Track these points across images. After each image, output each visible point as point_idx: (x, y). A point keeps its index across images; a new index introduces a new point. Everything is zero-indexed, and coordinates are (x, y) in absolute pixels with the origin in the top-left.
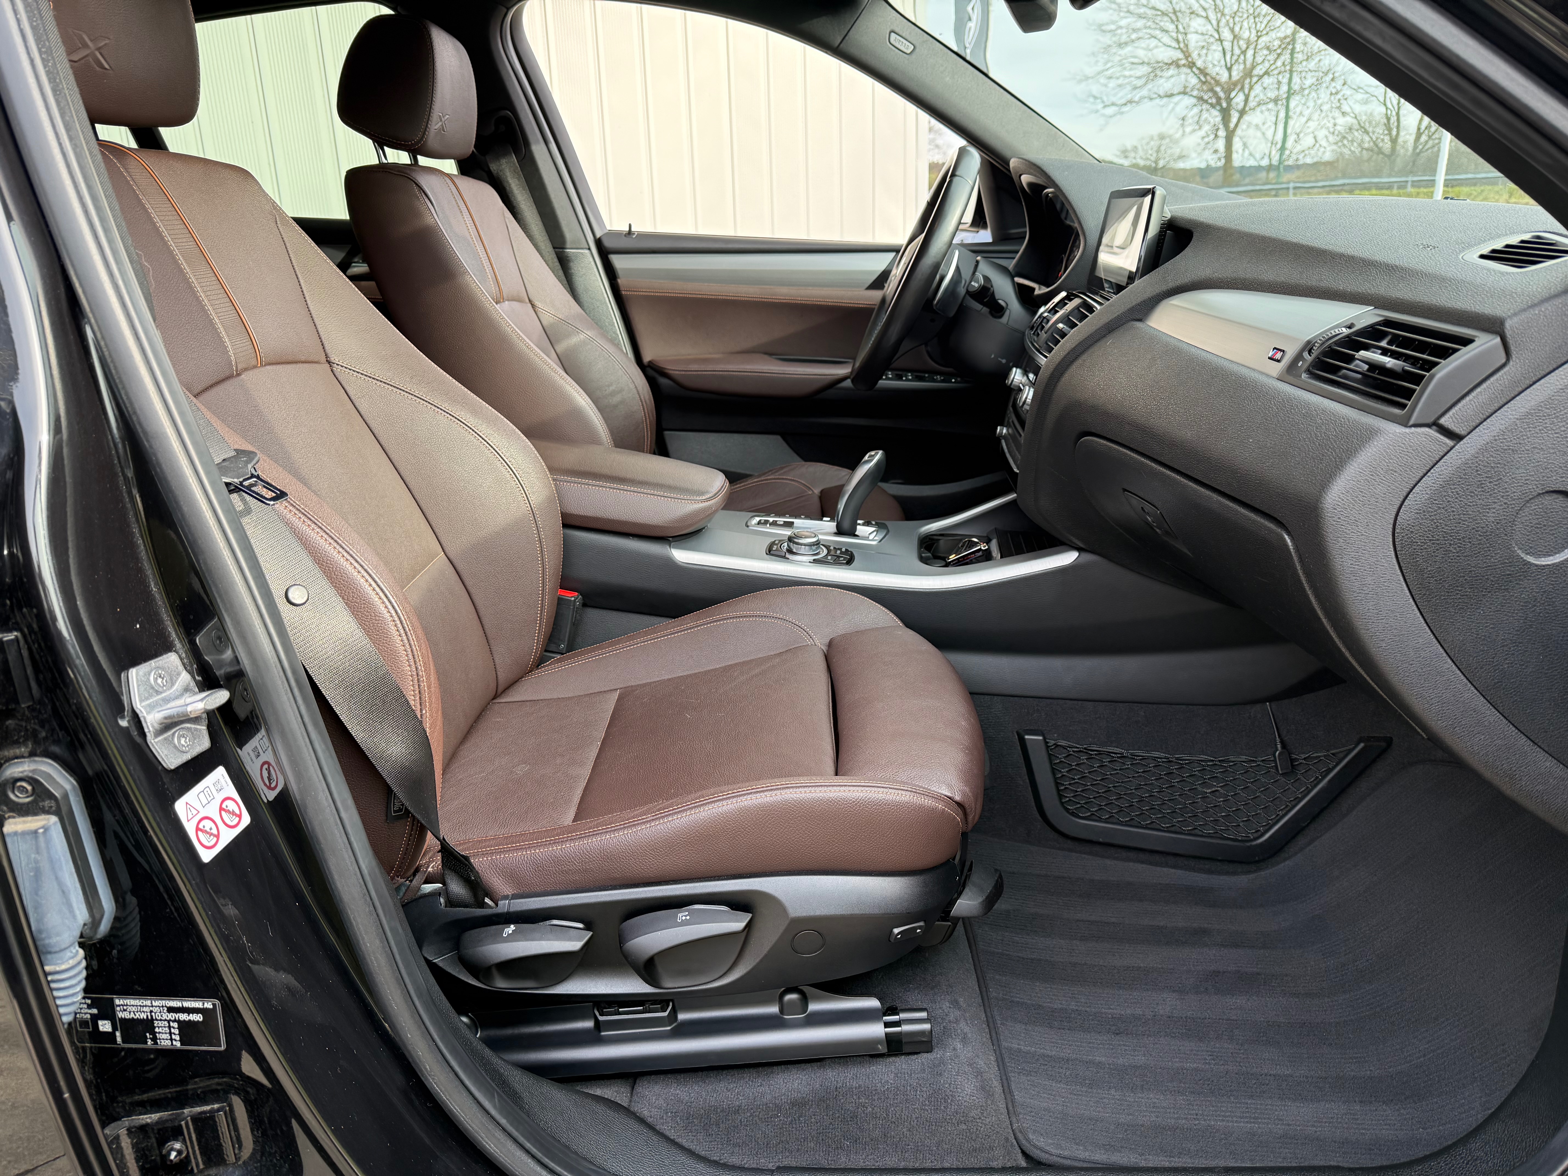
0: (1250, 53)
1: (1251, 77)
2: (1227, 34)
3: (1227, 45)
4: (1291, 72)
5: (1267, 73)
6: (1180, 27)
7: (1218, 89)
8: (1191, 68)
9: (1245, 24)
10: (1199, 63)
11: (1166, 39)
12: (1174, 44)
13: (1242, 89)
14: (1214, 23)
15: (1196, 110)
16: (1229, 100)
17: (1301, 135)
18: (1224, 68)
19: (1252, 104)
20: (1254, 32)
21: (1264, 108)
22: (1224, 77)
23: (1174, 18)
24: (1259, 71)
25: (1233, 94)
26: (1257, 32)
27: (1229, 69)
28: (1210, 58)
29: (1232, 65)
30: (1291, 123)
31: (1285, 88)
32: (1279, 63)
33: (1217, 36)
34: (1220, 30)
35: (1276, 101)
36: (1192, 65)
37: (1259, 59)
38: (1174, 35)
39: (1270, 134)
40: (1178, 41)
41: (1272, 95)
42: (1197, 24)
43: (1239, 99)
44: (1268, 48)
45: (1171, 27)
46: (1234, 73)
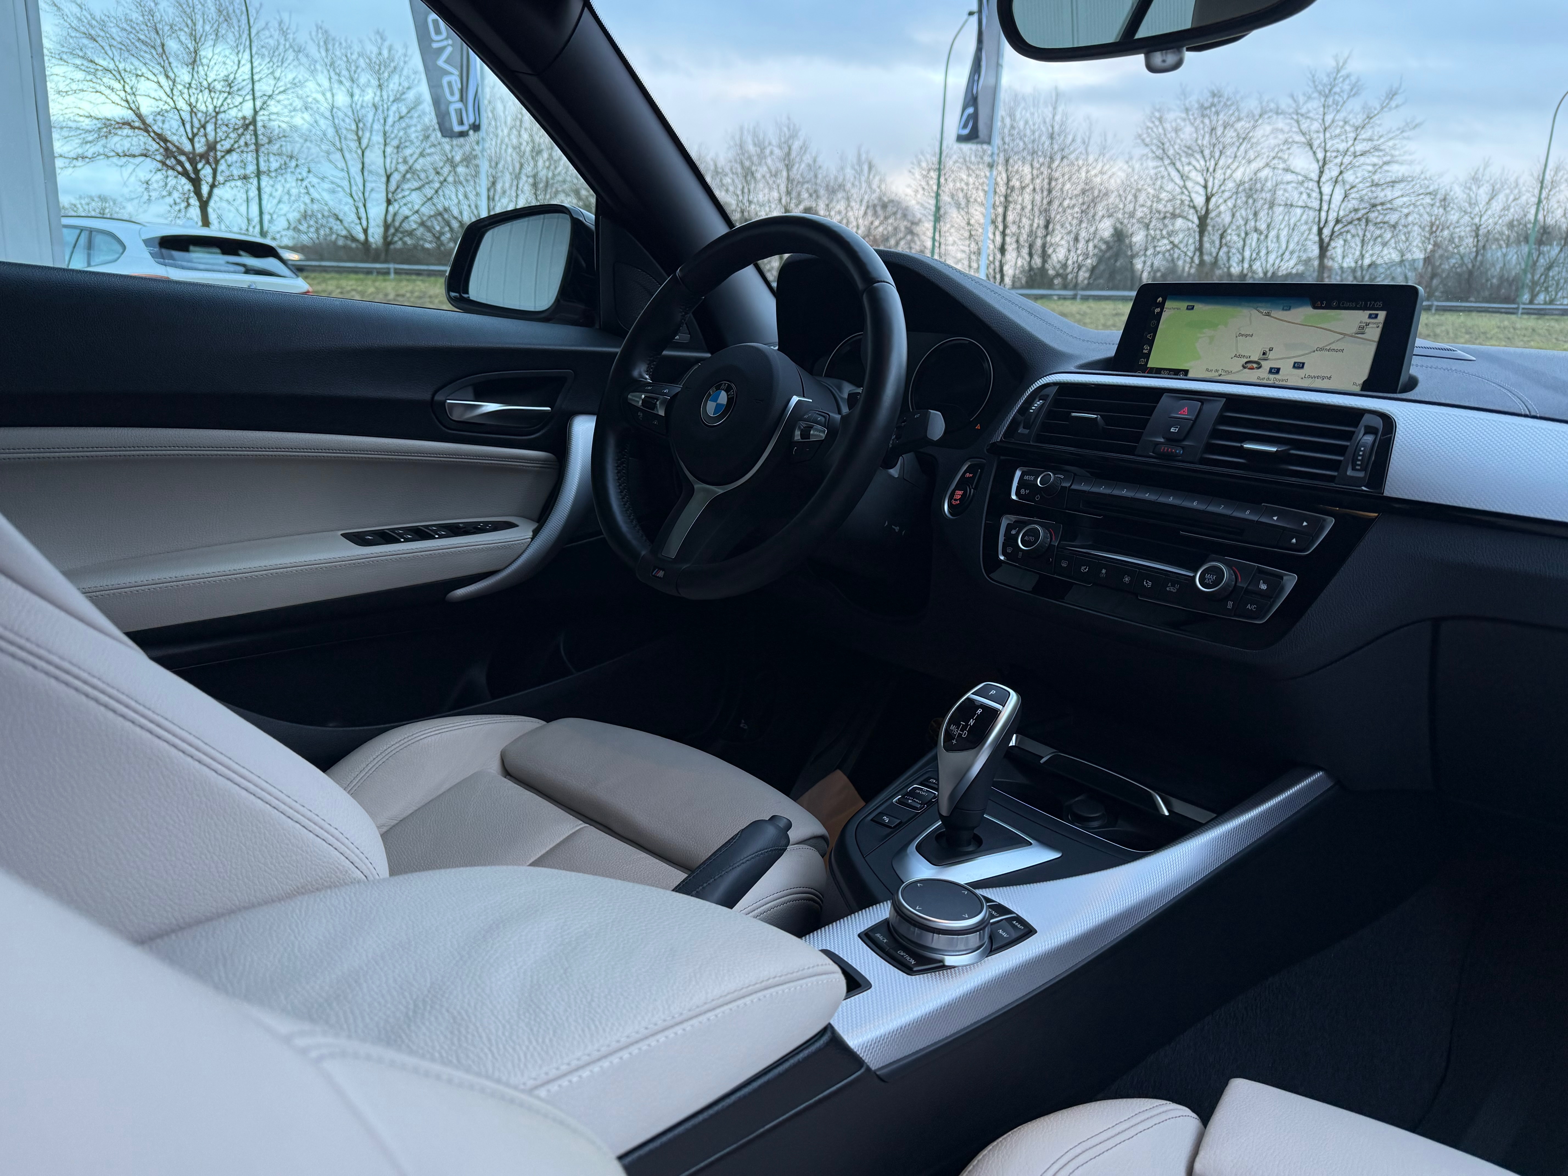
0: (210, 128)
1: (216, 151)
2: (182, 104)
3: (185, 115)
4: (257, 153)
5: (231, 150)
6: (127, 87)
7: (183, 158)
8: (148, 131)
9: (200, 97)
10: (157, 129)
12: (124, 104)
13: (208, 162)
14: (167, 90)
15: (159, 176)
16: (196, 171)
18: (184, 137)
19: (220, 178)
20: (211, 108)
21: (233, 184)
22: (187, 147)
24: (224, 147)
25: (199, 166)
26: (215, 107)
27: (192, 141)
28: (167, 124)
29: (193, 137)
30: (264, 201)
31: (252, 168)
32: (242, 142)
33: (172, 104)
34: (175, 99)
35: (245, 178)
36: (148, 129)
37: (221, 135)
38: (123, 94)
40: (126, 100)
41: (239, 171)
43: (206, 172)
44: (227, 125)
45: (118, 86)
46: (197, 145)
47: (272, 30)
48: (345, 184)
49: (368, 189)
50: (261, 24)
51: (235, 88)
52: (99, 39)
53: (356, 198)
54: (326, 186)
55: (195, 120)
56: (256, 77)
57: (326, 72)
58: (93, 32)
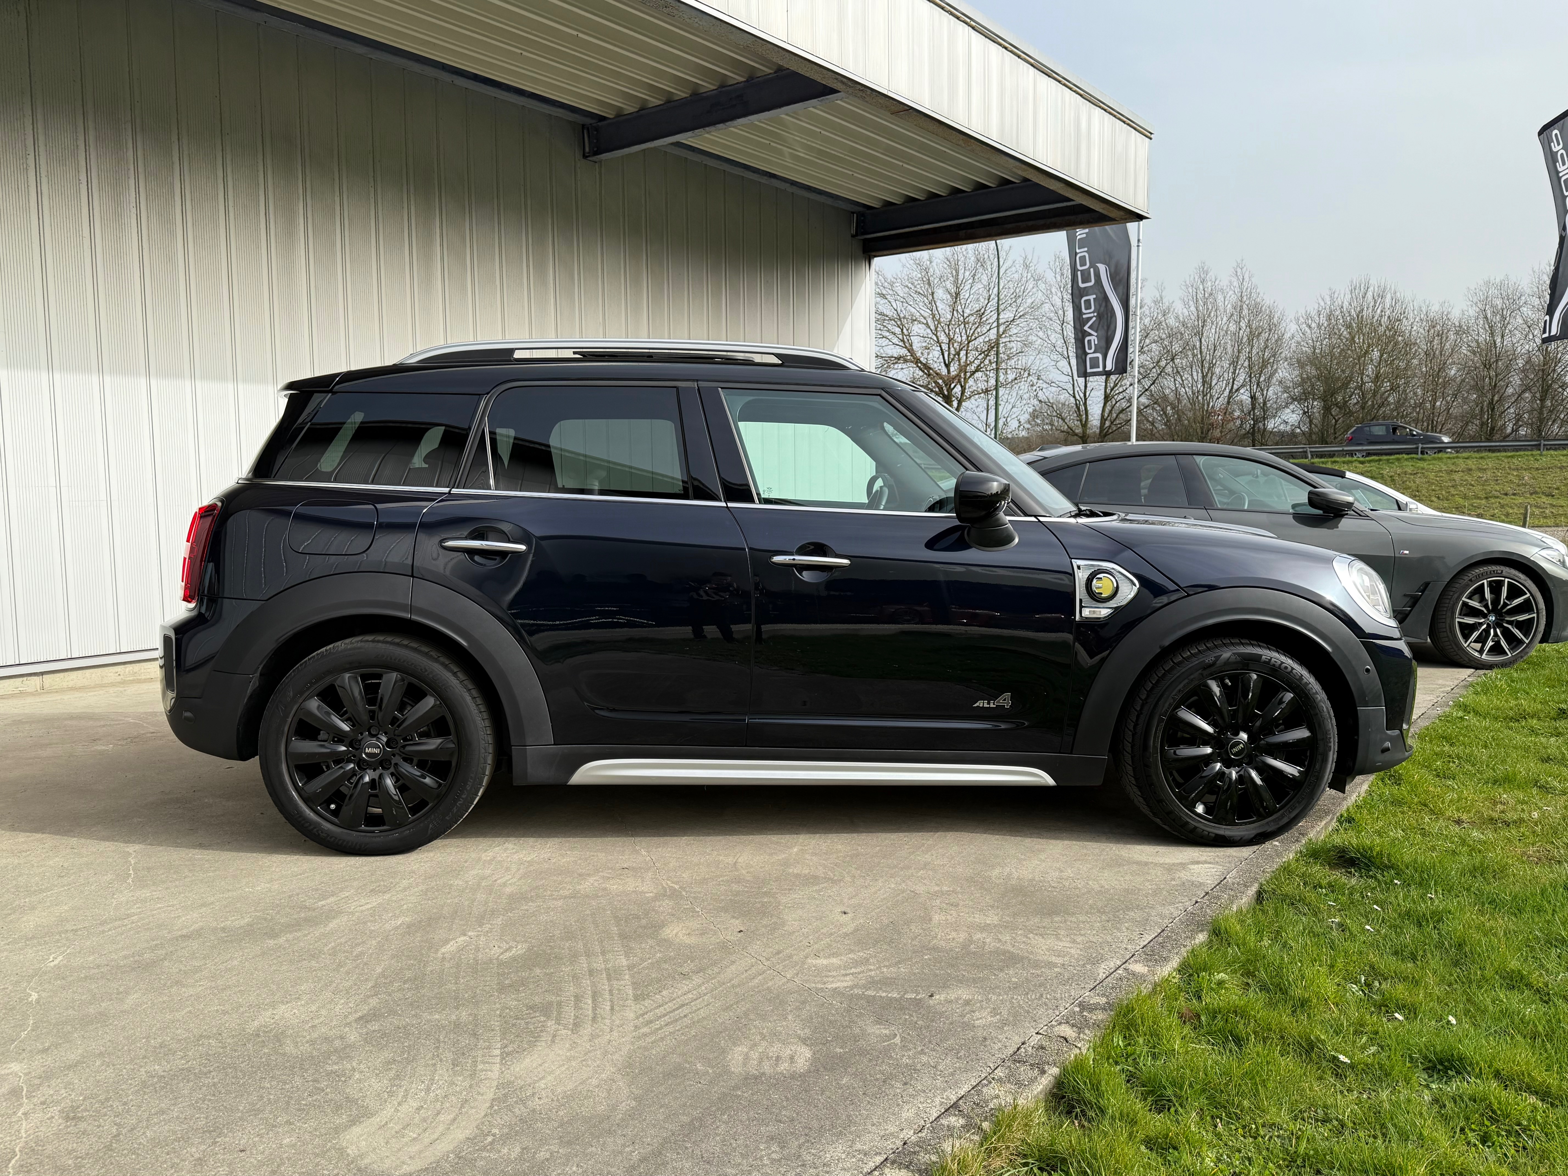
0: (963, 353)
1: (966, 372)
2: (943, 338)
3: (945, 347)
4: (997, 369)
5: (977, 370)
6: (905, 330)
7: (940, 381)
8: (916, 363)
9: (957, 330)
10: (922, 359)
11: (895, 340)
12: (901, 343)
13: (959, 381)
14: (933, 328)
16: (950, 390)
17: (1009, 419)
18: (943, 364)
19: (967, 393)
20: (964, 338)
21: (977, 396)
22: (944, 371)
23: (899, 323)
24: (973, 368)
25: (952, 386)
26: (968, 337)
27: (947, 366)
28: (931, 355)
29: (949, 363)
30: (1000, 408)
31: (992, 382)
32: (987, 362)
33: (935, 338)
34: (939, 334)
35: (986, 391)
36: (917, 361)
37: (971, 358)
38: (901, 337)
39: (983, 417)
40: (903, 341)
41: (982, 386)
42: (917, 329)
43: (958, 390)
44: (977, 349)
45: (897, 330)
46: (952, 369)
47: (1017, 266)
48: (1069, 387)
49: (1089, 389)
50: (1009, 263)
51: (984, 319)
52: (888, 297)
53: (1078, 397)
54: (1054, 389)
55: (952, 349)
56: (1002, 307)
57: (1059, 294)
58: (884, 292)
